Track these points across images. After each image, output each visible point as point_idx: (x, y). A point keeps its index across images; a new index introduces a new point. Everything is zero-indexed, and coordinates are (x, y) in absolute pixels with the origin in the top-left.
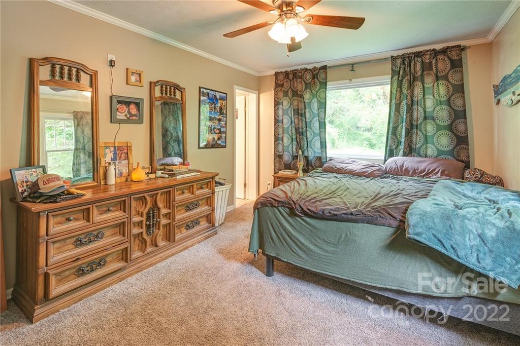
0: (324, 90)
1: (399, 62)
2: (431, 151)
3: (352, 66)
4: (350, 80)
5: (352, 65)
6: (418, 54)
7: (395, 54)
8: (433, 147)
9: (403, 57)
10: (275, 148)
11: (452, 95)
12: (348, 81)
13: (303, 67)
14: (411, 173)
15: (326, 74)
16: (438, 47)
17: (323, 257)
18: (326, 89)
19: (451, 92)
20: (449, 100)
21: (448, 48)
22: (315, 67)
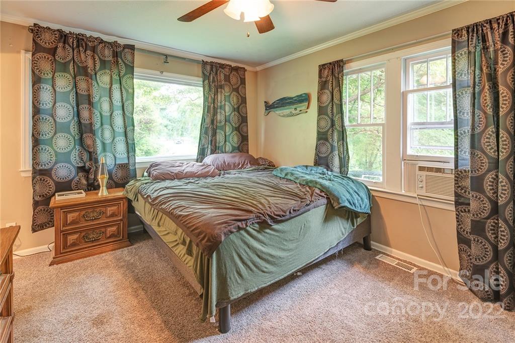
0: (131, 76)
1: (208, 67)
2: (228, 147)
3: (167, 58)
4: (162, 72)
5: (166, 56)
6: (222, 66)
7: (206, 59)
8: (229, 144)
9: (212, 64)
10: (34, 159)
11: (241, 104)
12: (158, 73)
13: (96, 35)
14: (232, 167)
15: (134, 57)
16: (233, 65)
17: (290, 257)
18: (133, 75)
19: (240, 102)
20: (238, 107)
21: (239, 67)
22: (116, 42)
